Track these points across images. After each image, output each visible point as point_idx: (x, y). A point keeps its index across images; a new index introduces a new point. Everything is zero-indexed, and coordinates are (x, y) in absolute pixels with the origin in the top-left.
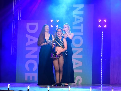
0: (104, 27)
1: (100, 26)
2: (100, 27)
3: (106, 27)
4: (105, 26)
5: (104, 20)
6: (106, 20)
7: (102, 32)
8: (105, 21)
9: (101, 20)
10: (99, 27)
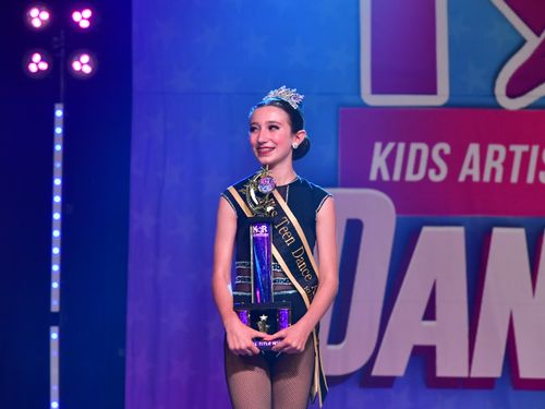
0: (76, 66)
1: (37, 57)
2: (44, 66)
3: (87, 70)
4: (83, 65)
5: (76, 16)
6: (87, 13)
7: (59, 113)
8: (85, 24)
9: (45, 16)
10: (33, 68)
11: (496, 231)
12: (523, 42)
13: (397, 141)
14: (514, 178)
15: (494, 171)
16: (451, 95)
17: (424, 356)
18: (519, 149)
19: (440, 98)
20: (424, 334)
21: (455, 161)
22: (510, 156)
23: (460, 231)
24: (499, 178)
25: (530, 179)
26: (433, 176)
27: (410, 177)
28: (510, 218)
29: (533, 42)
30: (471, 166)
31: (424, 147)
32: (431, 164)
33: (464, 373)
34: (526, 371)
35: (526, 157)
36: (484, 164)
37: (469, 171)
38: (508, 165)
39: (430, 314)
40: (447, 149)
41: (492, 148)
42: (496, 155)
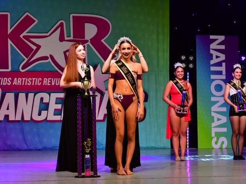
11: (20, 94)
12: (24, 60)
13: (1, 77)
14: (23, 84)
16: (12, 69)
17: (7, 117)
18: (24, 79)
19: (10, 70)
20: (7, 112)
21: (12, 81)
22: (22, 80)
23: (13, 94)
24: (20, 84)
25: (26, 84)
26: (8, 84)
27: (4, 84)
28: (22, 91)
29: (26, 60)
31: (6, 79)
32: (8, 82)
33: (14, 120)
34: (25, 119)
35: (25, 80)
36: (17, 82)
37: (15, 83)
38: (22, 82)
39: (8, 109)
40: (11, 79)
41: (19, 79)
42: (20, 80)
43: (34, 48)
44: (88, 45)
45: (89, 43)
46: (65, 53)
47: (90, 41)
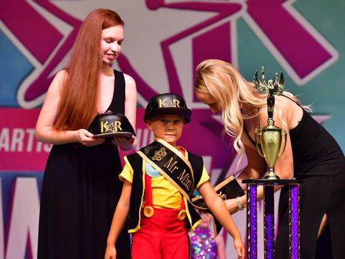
11: (19, 180)
12: (33, 69)
14: (29, 149)
15: (17, 145)
18: (31, 132)
22: (27, 136)
24: (20, 149)
25: (39, 149)
28: (27, 172)
29: (40, 69)
30: (4, 142)
36: (12, 140)
37: (3, 144)
38: (25, 141)
41: (16, 131)
42: (18, 135)
43: (65, 29)
44: (241, 21)
45: (243, 13)
46: (165, 45)
47: (245, 7)
